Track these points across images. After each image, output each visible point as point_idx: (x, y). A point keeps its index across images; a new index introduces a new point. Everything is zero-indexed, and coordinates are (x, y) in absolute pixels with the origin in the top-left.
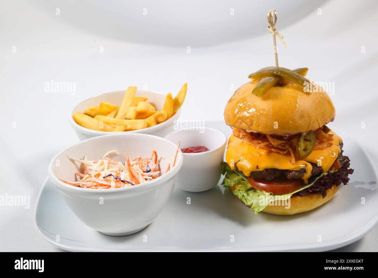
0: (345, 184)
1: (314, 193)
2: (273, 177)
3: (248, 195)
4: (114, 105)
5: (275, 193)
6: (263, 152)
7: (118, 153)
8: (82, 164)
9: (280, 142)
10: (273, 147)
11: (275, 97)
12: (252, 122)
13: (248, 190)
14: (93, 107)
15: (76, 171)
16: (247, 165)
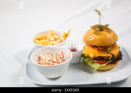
0: (121, 60)
1: (113, 63)
2: (99, 59)
3: (92, 64)
4: (45, 36)
5: (101, 64)
6: (97, 51)
7: (50, 52)
8: (39, 56)
9: (102, 48)
10: (100, 50)
11: (101, 34)
12: (93, 42)
13: (92, 63)
14: (38, 37)
15: (38, 59)
16: (92, 55)
